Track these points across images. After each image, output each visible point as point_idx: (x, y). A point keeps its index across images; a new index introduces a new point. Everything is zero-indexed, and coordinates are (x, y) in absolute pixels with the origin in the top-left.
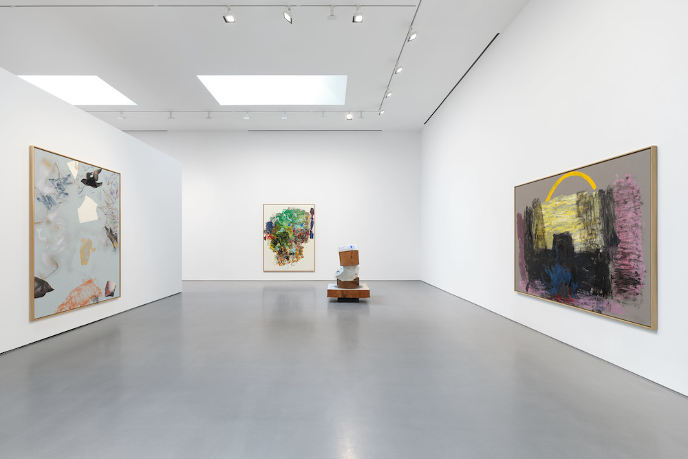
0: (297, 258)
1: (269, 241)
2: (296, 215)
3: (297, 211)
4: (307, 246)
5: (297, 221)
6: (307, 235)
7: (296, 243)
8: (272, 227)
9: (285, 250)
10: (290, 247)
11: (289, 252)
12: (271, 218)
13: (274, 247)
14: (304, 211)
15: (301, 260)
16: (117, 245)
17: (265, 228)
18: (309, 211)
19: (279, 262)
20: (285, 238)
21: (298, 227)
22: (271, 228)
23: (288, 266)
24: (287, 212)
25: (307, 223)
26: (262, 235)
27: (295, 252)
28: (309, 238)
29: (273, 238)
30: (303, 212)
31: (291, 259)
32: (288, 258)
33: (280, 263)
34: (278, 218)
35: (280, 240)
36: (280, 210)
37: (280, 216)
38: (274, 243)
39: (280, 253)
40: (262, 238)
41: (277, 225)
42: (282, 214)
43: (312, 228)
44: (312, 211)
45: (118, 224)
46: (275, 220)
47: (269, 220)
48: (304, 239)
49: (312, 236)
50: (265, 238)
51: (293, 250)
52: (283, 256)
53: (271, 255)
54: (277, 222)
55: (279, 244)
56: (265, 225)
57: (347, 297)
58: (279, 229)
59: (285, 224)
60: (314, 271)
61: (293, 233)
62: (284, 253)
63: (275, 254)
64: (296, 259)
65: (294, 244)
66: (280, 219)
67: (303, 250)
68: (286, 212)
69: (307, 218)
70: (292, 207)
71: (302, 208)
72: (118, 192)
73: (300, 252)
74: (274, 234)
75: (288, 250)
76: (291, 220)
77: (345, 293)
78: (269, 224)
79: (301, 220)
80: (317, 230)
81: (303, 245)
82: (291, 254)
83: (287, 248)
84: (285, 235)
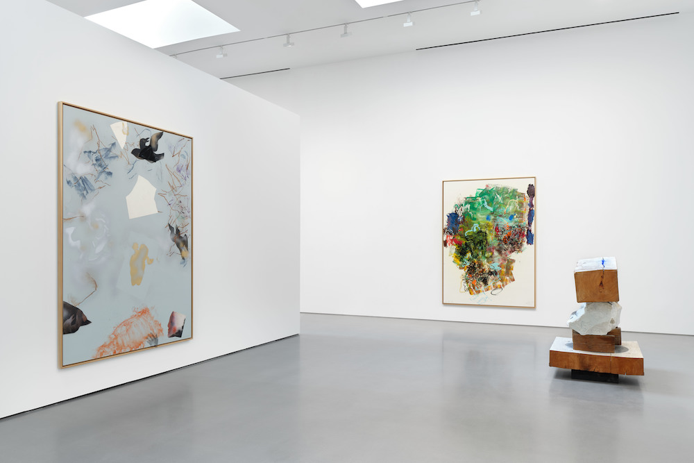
0: (502, 281)
1: (451, 249)
2: (500, 198)
3: (502, 191)
4: (522, 259)
5: (503, 210)
6: (520, 237)
7: (499, 251)
8: (458, 223)
9: (480, 265)
10: (490, 259)
11: (487, 270)
12: (457, 207)
13: (461, 260)
14: (514, 191)
15: (510, 285)
16: (187, 254)
17: (445, 223)
18: (523, 189)
19: (469, 289)
20: (481, 242)
21: (505, 222)
22: (455, 223)
23: (485, 296)
24: (485, 193)
25: (521, 214)
26: (439, 237)
27: (498, 269)
28: (525, 244)
29: (459, 244)
30: (514, 194)
31: (490, 283)
32: (485, 281)
33: (472, 289)
34: (468, 206)
35: (472, 246)
36: (472, 190)
37: (471, 201)
38: (461, 253)
39: (471, 270)
40: (441, 243)
41: (467, 219)
42: (475, 199)
43: (530, 224)
44: (531, 191)
45: (189, 220)
46: (463, 208)
47: (452, 210)
48: (516, 246)
49: (530, 239)
50: (445, 243)
51: (495, 266)
52: (477, 276)
53: (456, 274)
54: (466, 214)
55: (469, 255)
56: (446, 218)
57: (592, 370)
58: (469, 226)
59: (481, 217)
60: (534, 308)
61: (494, 233)
62: (478, 270)
63: (463, 272)
64: (499, 283)
65: (496, 253)
66: (473, 208)
67: (515, 266)
68: (482, 195)
69: (521, 204)
70: (493, 184)
71: (511, 185)
72: (190, 168)
73: (509, 270)
74: (461, 235)
75: (486, 266)
76: (491, 209)
77: (587, 361)
78: (453, 217)
79: (510, 208)
80: (539, 228)
81: (513, 256)
82: (491, 273)
83: (485, 261)
84: (481, 238)
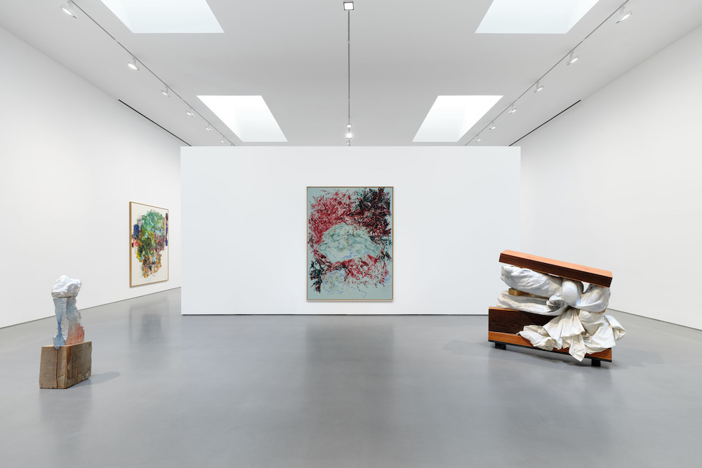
0: (157, 267)
1: (135, 249)
2: (156, 218)
3: (157, 214)
4: (164, 254)
5: (157, 226)
6: (164, 241)
8: (139, 232)
9: (149, 259)
10: (152, 254)
11: (151, 261)
12: (139, 221)
13: (140, 256)
14: (161, 215)
15: (160, 269)
17: (133, 231)
18: (164, 216)
19: (144, 274)
20: (149, 244)
21: (158, 233)
22: (137, 231)
23: (151, 278)
24: (151, 214)
25: (164, 229)
28: (165, 245)
29: (139, 245)
30: (161, 217)
31: (152, 269)
34: (143, 221)
35: (145, 247)
36: (144, 212)
37: (144, 218)
38: (140, 251)
39: (145, 262)
41: (143, 229)
42: (146, 217)
43: (166, 235)
44: (167, 217)
46: (141, 222)
47: (135, 223)
48: (162, 248)
49: (167, 243)
50: (132, 245)
51: (155, 259)
52: (149, 265)
54: (142, 226)
55: (144, 252)
56: (133, 228)
58: (144, 234)
59: (149, 229)
60: (168, 280)
61: (154, 239)
62: (148, 262)
63: (141, 264)
64: (156, 269)
65: (155, 251)
66: (145, 223)
67: (162, 258)
68: (149, 215)
69: (164, 224)
70: (153, 210)
71: (161, 212)
73: (159, 260)
74: (140, 240)
75: (151, 259)
76: (153, 225)
78: (136, 227)
79: (160, 225)
80: (170, 237)
81: (161, 252)
82: (153, 263)
83: (150, 256)
84: (149, 242)
